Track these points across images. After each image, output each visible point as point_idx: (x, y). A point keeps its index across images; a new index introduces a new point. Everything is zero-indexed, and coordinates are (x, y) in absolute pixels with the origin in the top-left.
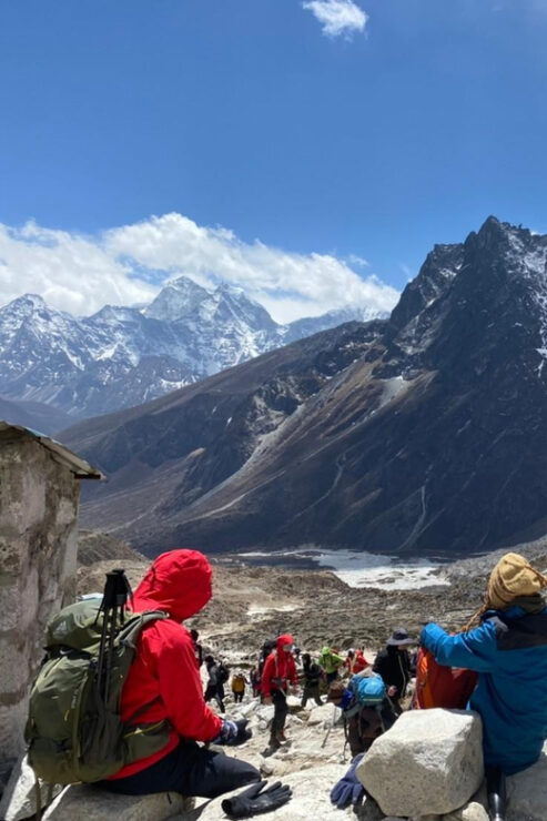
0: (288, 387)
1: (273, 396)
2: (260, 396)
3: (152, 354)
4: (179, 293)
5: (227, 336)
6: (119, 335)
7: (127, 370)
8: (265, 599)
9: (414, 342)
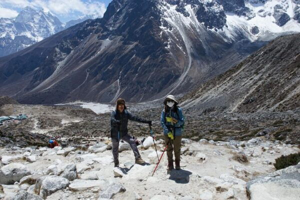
0: (67, 44)
1: (62, 48)
2: (58, 47)
3: (19, 35)
4: (27, 12)
5: (44, 28)
6: (7, 29)
7: (11, 41)
8: (68, 118)
9: (112, 25)
